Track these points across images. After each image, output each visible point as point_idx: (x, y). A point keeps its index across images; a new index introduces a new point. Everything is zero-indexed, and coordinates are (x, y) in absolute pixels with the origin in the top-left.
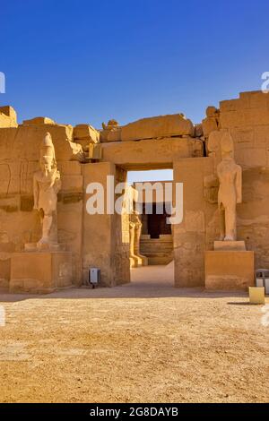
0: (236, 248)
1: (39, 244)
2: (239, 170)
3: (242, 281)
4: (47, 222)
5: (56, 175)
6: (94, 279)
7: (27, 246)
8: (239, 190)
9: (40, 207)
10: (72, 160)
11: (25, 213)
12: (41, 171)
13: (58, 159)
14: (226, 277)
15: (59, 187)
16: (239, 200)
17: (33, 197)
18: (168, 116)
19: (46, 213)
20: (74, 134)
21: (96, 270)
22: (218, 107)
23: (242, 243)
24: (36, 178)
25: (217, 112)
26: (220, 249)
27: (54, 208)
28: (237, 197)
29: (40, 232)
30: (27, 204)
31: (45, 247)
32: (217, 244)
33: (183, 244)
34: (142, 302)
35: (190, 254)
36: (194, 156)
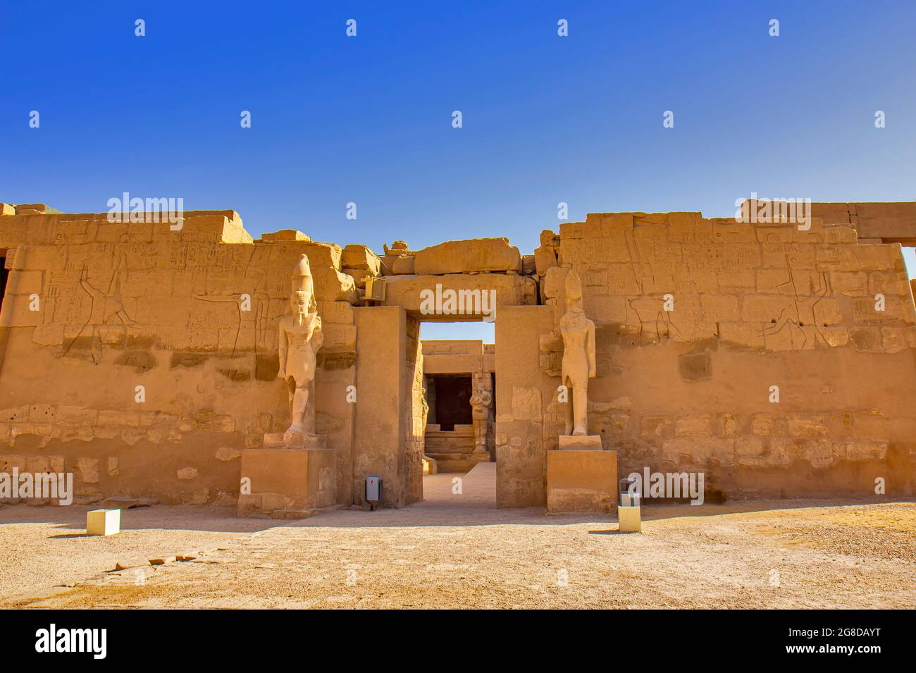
0: (590, 446)
1: (288, 436)
2: (591, 327)
3: (602, 497)
4: (301, 398)
5: (315, 323)
6: (373, 495)
7: (268, 439)
8: (592, 356)
9: (289, 373)
10: (339, 300)
11: (263, 383)
12: (293, 315)
13: (318, 298)
14: (578, 492)
15: (320, 342)
16: (593, 373)
17: (277, 357)
18: (486, 240)
19: (298, 384)
20: (342, 259)
21: (376, 480)
22: (557, 232)
23: (597, 439)
24: (284, 326)
25: (556, 239)
26: (568, 447)
27: (311, 377)
28: (589, 369)
29: (287, 415)
30: (267, 368)
31: (297, 441)
32: (564, 440)
33: (509, 439)
34: (460, 531)
35: (520, 455)
36: (524, 304)
